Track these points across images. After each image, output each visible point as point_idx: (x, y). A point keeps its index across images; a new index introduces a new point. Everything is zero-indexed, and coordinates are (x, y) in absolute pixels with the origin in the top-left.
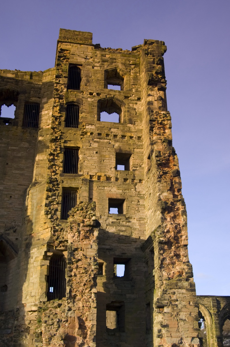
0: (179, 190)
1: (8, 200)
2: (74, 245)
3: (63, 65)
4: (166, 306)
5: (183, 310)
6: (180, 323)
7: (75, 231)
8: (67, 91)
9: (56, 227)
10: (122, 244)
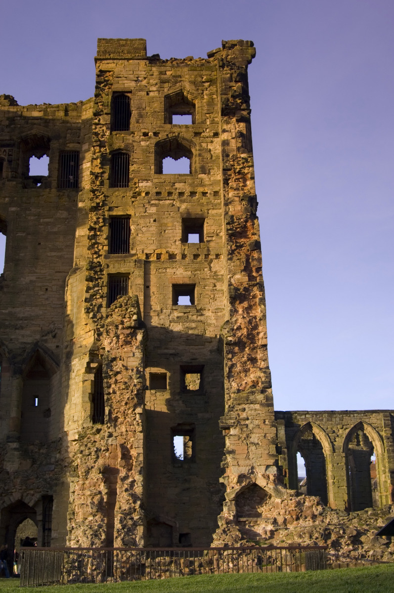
0: (259, 269)
1: (43, 295)
2: (112, 354)
3: (103, 95)
4: (232, 426)
5: (255, 431)
6: (251, 448)
7: (112, 335)
8: (111, 134)
9: (101, 329)
10: (191, 347)
